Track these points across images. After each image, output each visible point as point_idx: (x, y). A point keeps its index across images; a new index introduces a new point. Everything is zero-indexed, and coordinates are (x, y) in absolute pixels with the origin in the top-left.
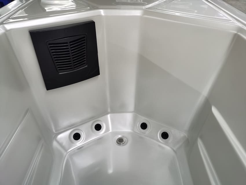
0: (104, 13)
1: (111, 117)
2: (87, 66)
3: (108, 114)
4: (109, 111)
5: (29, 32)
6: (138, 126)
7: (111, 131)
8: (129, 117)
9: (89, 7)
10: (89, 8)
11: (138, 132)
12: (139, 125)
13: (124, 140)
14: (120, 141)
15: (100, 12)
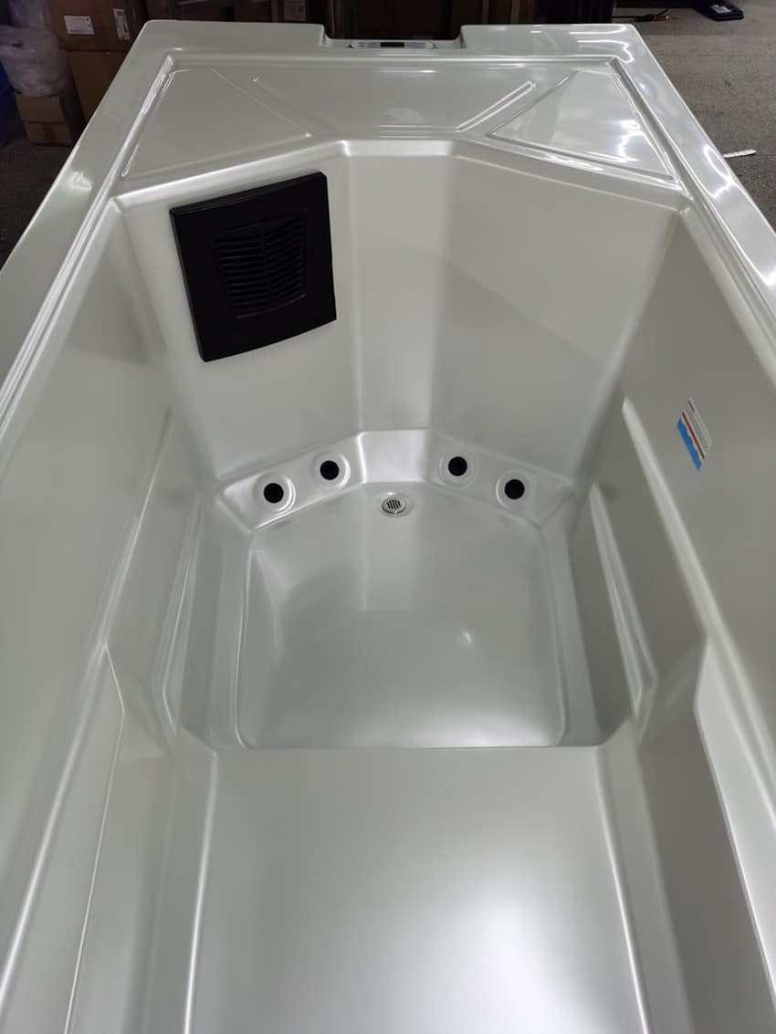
0: (352, 149)
1: (365, 441)
2: (303, 296)
3: (356, 432)
4: (361, 425)
5: (170, 212)
6: (440, 466)
7: (365, 481)
8: (414, 442)
9: (310, 132)
10: (308, 135)
11: (441, 483)
12: (444, 463)
13: (403, 504)
14: (393, 505)
15: (341, 147)
